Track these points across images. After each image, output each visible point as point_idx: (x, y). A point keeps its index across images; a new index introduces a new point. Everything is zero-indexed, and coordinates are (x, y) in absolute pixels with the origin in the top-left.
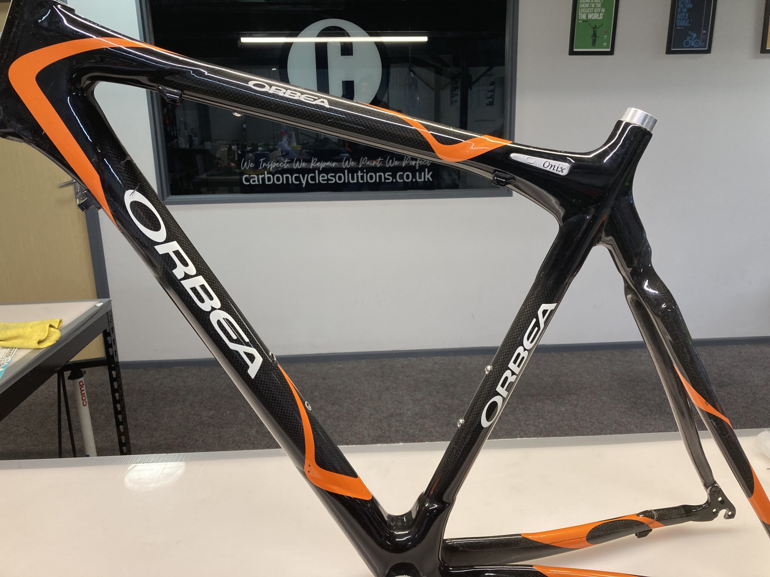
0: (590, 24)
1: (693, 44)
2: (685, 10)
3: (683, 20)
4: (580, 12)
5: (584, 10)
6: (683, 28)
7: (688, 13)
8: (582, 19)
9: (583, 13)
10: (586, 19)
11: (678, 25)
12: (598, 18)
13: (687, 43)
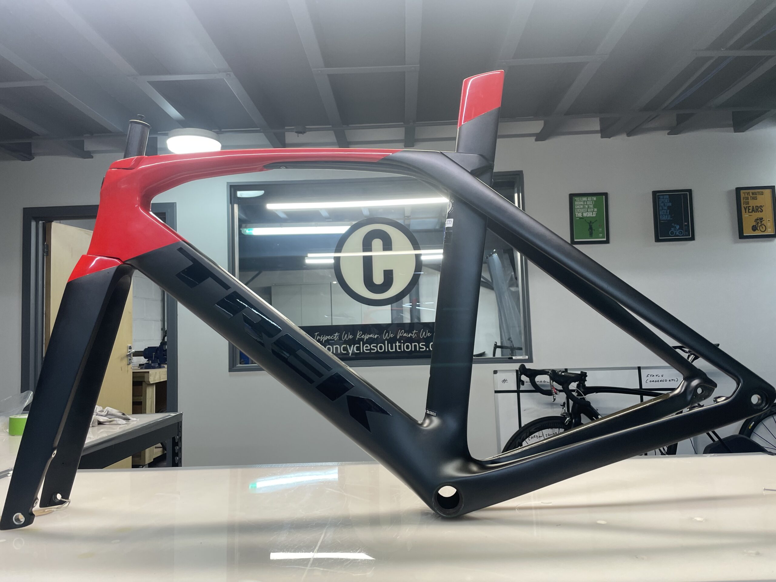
0: (585, 220)
1: (677, 234)
2: (666, 208)
3: (665, 215)
4: (576, 211)
5: (580, 210)
6: (666, 221)
7: (669, 210)
8: (578, 216)
9: (579, 212)
10: (582, 216)
11: (662, 219)
12: (592, 216)
13: (672, 233)
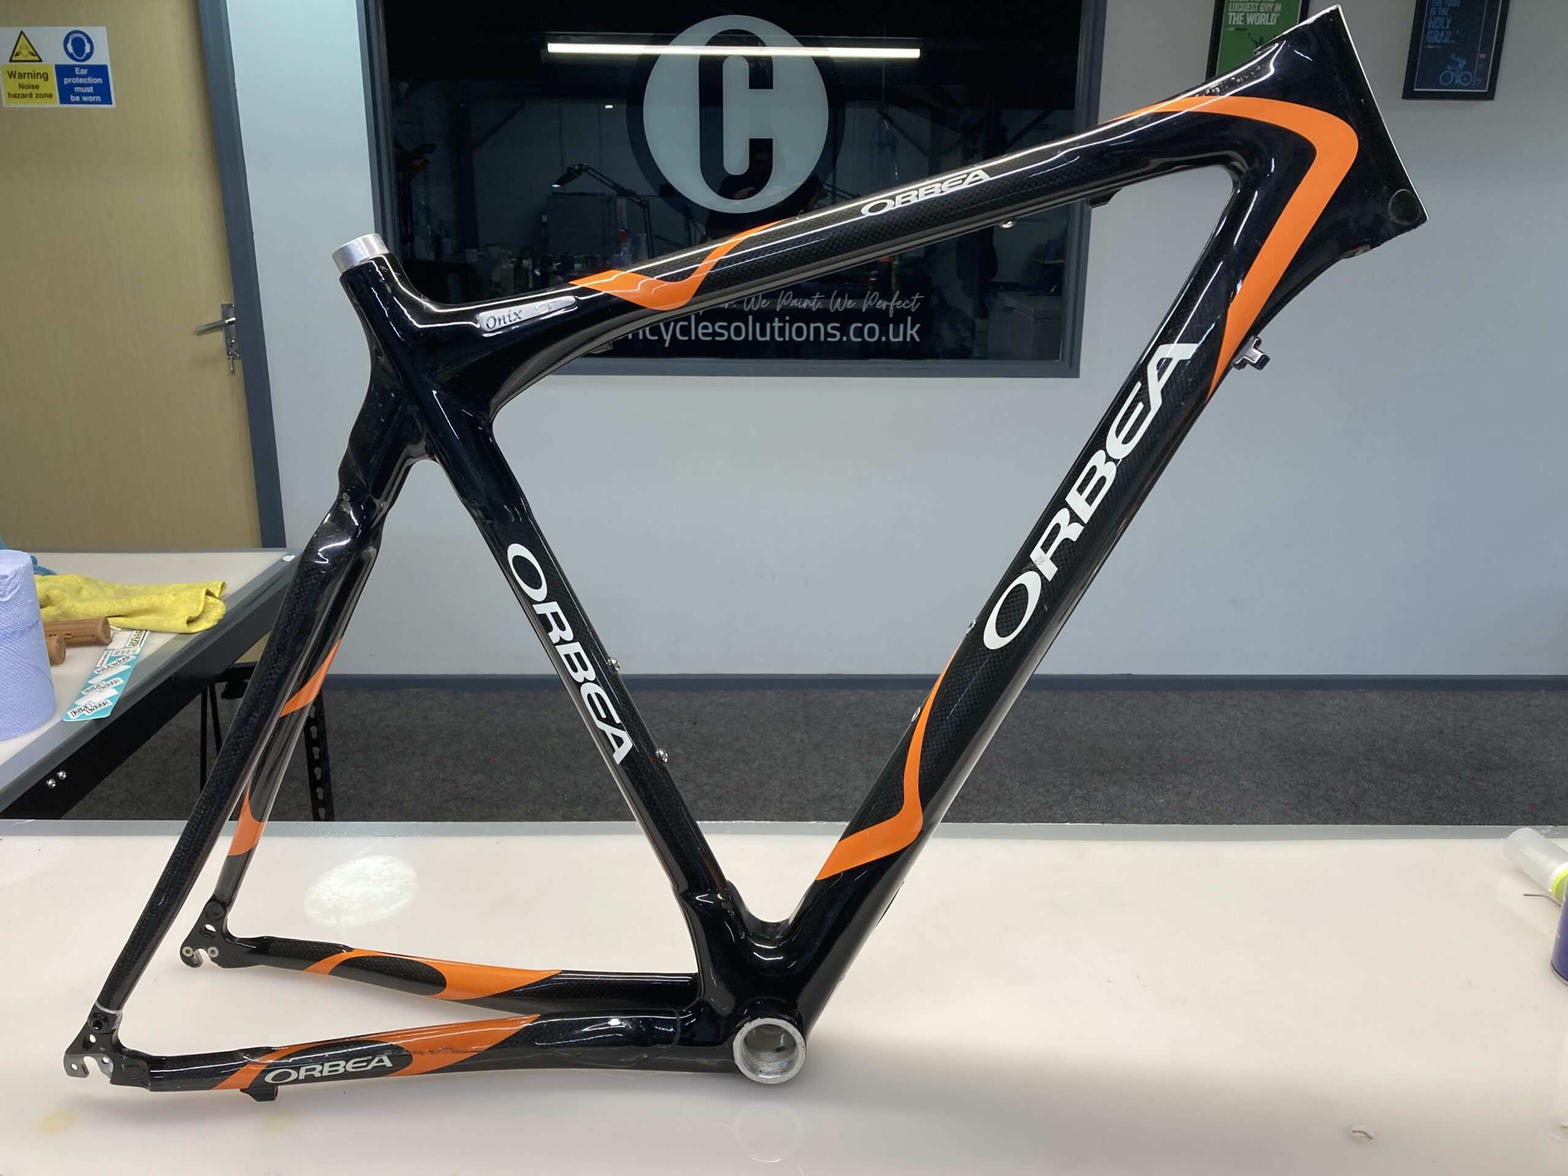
0: (1249, 34)
1: (1458, 81)
2: (1445, 12)
3: (1440, 30)
4: (1230, 10)
5: (1240, 7)
6: (1440, 47)
7: (1451, 18)
8: (1234, 23)
9: (1237, 12)
10: (1242, 23)
11: (1429, 41)
12: (1267, 24)
13: (1446, 78)
